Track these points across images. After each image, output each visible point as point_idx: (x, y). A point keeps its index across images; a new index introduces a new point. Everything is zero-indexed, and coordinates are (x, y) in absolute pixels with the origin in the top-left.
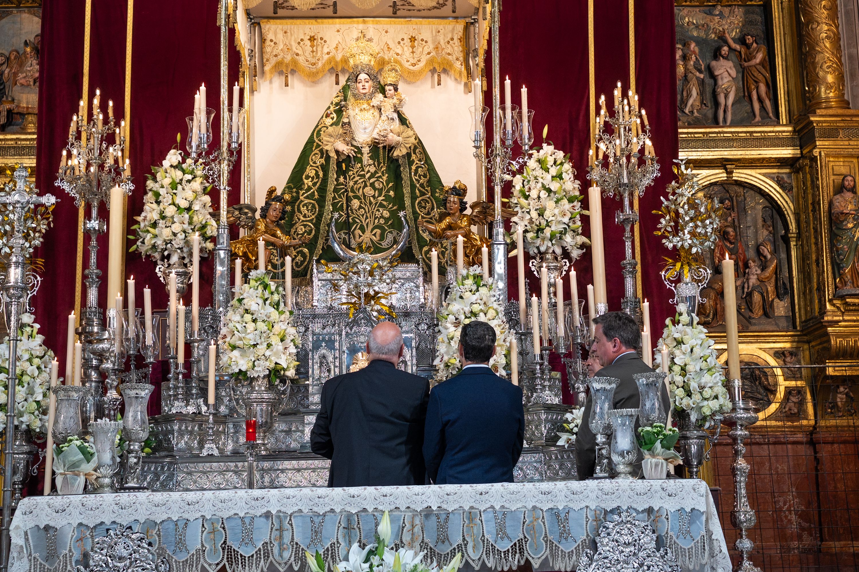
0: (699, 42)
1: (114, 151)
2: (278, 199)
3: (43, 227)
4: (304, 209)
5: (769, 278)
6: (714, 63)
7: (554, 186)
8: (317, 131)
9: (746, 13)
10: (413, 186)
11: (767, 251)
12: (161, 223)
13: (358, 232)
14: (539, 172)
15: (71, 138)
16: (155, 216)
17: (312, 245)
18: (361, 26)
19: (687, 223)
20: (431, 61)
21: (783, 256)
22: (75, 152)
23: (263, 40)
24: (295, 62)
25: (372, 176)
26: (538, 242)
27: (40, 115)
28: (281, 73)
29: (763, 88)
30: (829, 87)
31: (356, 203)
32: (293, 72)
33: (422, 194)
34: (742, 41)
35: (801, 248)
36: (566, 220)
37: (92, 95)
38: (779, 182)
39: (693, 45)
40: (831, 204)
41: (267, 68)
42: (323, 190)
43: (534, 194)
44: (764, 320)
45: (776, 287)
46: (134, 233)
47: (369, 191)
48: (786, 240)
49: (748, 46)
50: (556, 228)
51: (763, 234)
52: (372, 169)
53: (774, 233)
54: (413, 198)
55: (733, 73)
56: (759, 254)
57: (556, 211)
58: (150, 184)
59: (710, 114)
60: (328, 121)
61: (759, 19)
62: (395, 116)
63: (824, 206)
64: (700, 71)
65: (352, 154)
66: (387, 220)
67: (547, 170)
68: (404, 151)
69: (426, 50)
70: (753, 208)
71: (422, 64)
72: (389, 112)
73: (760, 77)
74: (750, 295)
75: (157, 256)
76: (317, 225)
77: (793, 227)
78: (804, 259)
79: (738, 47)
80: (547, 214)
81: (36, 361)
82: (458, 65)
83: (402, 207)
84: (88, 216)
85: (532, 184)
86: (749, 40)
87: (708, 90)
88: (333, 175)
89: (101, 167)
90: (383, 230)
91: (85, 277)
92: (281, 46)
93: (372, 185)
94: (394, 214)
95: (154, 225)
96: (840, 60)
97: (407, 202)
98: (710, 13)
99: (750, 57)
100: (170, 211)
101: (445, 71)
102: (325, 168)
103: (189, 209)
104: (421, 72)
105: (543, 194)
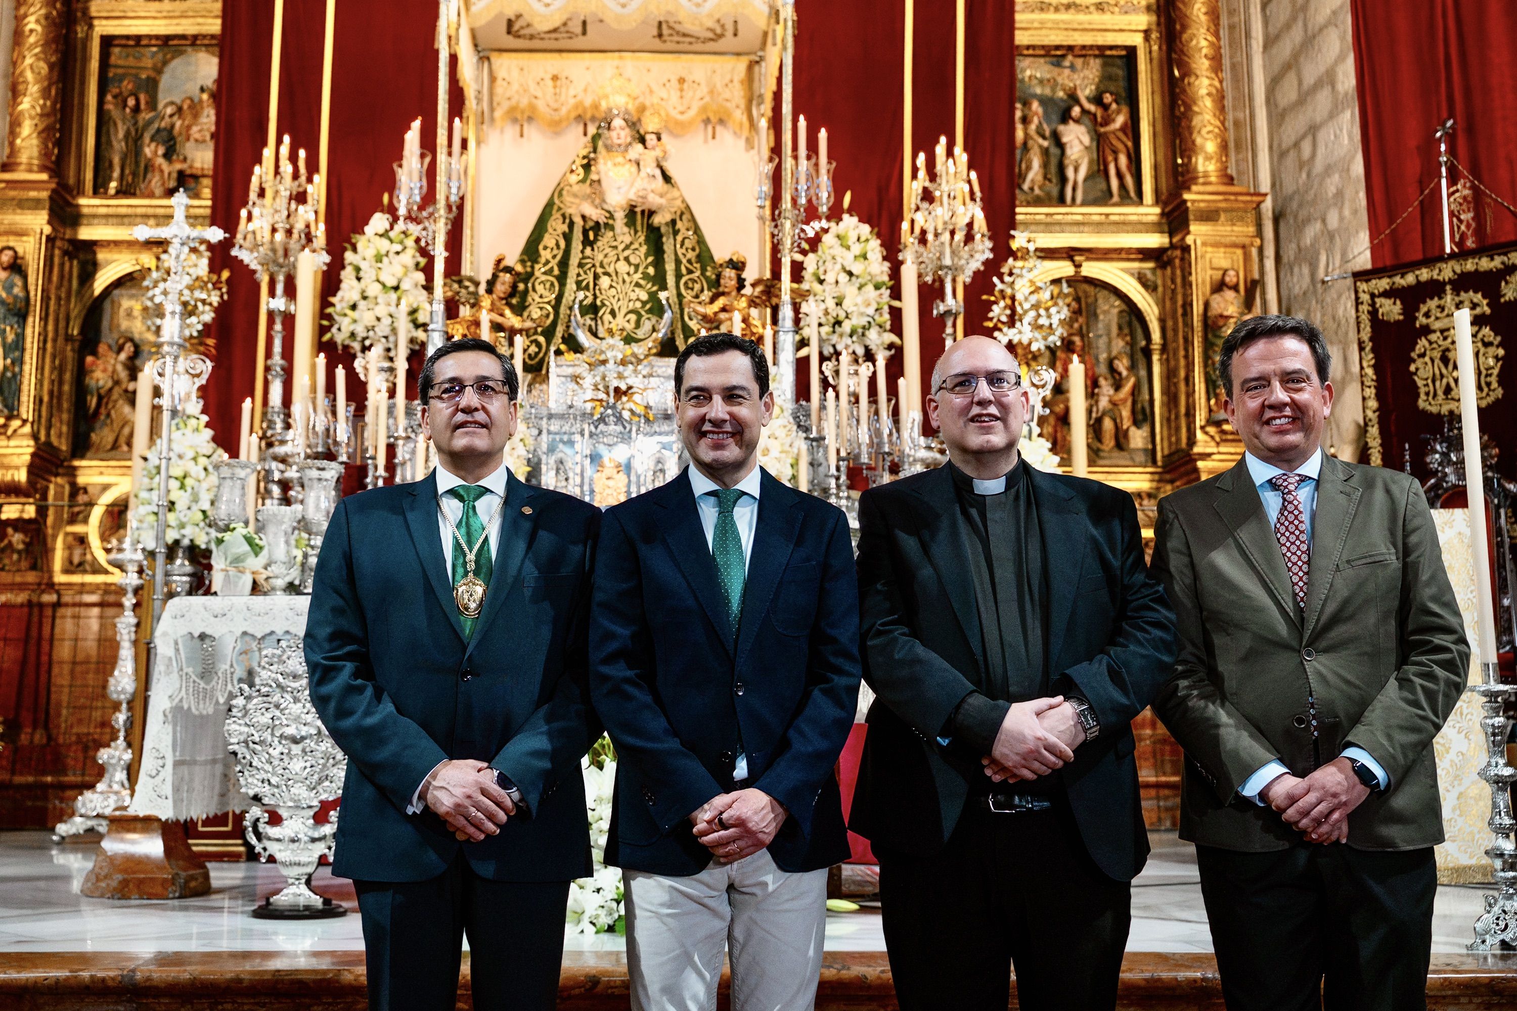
0: (1045, 102)
1: (305, 214)
2: (508, 270)
3: (215, 299)
4: (540, 288)
5: (1124, 401)
6: (1061, 128)
7: (856, 268)
8: (559, 191)
9: (1104, 65)
10: (678, 262)
11: (1122, 366)
12: (362, 304)
13: (607, 317)
14: (838, 251)
15: (253, 196)
16: (355, 296)
17: (549, 333)
18: (616, 62)
19: (1026, 312)
20: (704, 109)
21: (1143, 373)
22: (256, 212)
23: (493, 79)
24: (532, 107)
25: (627, 247)
26: (834, 339)
27: (215, 177)
28: (515, 120)
29: (1123, 160)
30: (1208, 158)
31: (605, 282)
32: (530, 119)
33: (690, 272)
34: (1097, 100)
35: (1165, 362)
36: (871, 311)
37: (279, 142)
38: (1142, 279)
39: (1035, 105)
40: (1207, 305)
41: (498, 114)
42: (564, 264)
43: (830, 278)
44: (1116, 453)
45: (1133, 412)
46: (329, 317)
47: (622, 267)
48: (1147, 353)
49: (1106, 107)
50: (858, 321)
51: (1119, 345)
52: (627, 239)
53: (1132, 344)
54: (678, 276)
55: (1086, 140)
56: (1112, 370)
57: (859, 300)
58: (349, 256)
59: (1055, 191)
60: (573, 178)
61: (1120, 73)
62: (658, 172)
63: (1197, 309)
64: (1044, 138)
65: (602, 220)
66: (644, 303)
67: (848, 248)
68: (668, 217)
69: (699, 94)
70: (1106, 312)
71: (692, 113)
72: (650, 168)
73: (1120, 146)
74: (1099, 420)
75: (356, 346)
76: (556, 307)
77: (1156, 336)
78: (1169, 376)
79: (1092, 108)
80: (846, 304)
81: (203, 461)
82: (739, 115)
83: (664, 287)
84: (272, 294)
85: (829, 265)
86: (1108, 98)
87: (1054, 162)
88: (577, 245)
89: (289, 232)
90: (639, 316)
91: (267, 369)
92: (515, 87)
93: (627, 259)
94: (653, 296)
95: (354, 307)
96: (1223, 123)
97: (671, 280)
98: (1058, 65)
99: (1107, 121)
100: (374, 289)
101: (721, 121)
102: (568, 237)
103: (396, 288)
104: (691, 123)
105: (843, 278)
